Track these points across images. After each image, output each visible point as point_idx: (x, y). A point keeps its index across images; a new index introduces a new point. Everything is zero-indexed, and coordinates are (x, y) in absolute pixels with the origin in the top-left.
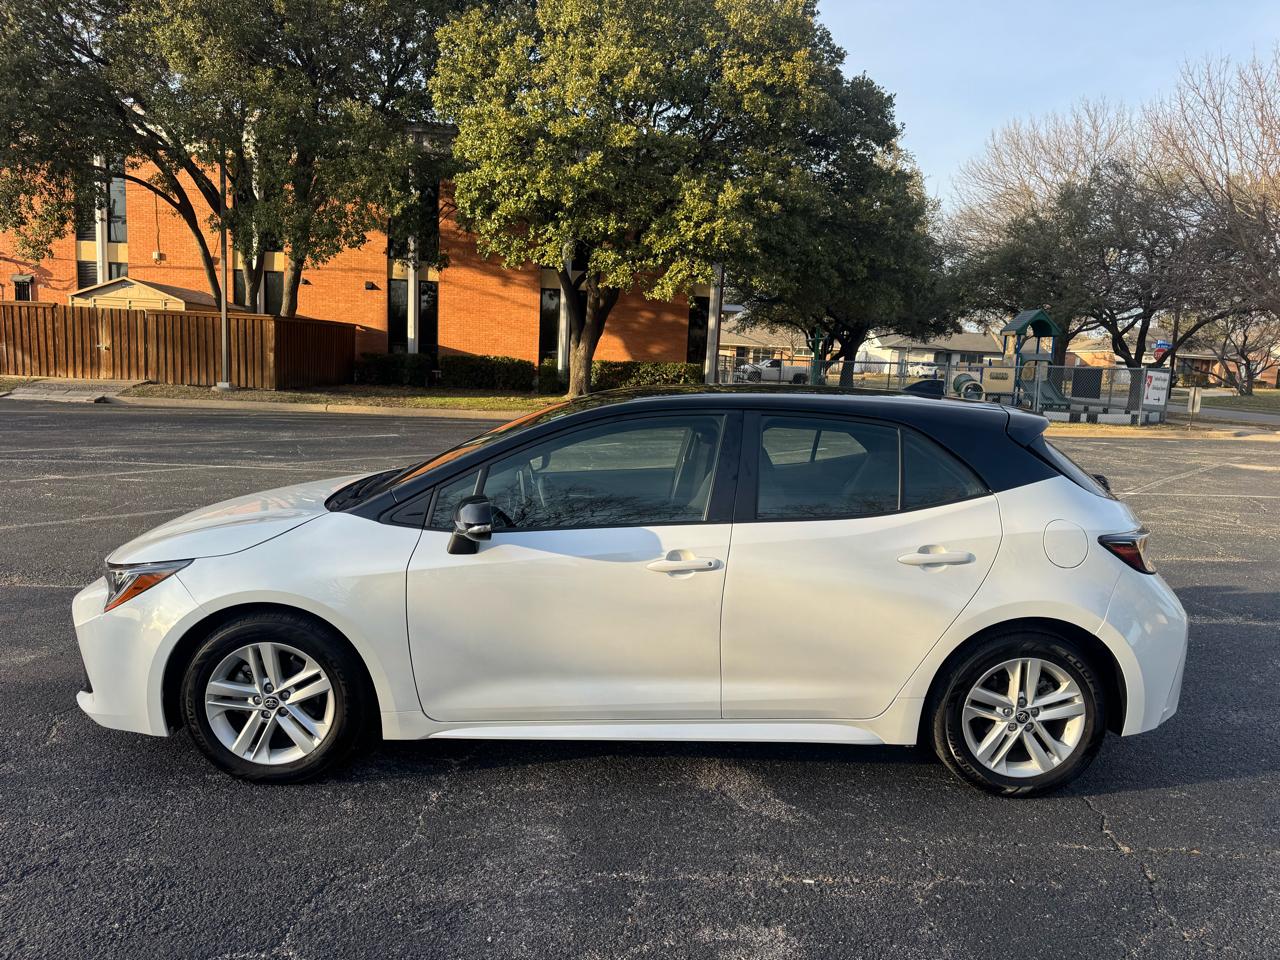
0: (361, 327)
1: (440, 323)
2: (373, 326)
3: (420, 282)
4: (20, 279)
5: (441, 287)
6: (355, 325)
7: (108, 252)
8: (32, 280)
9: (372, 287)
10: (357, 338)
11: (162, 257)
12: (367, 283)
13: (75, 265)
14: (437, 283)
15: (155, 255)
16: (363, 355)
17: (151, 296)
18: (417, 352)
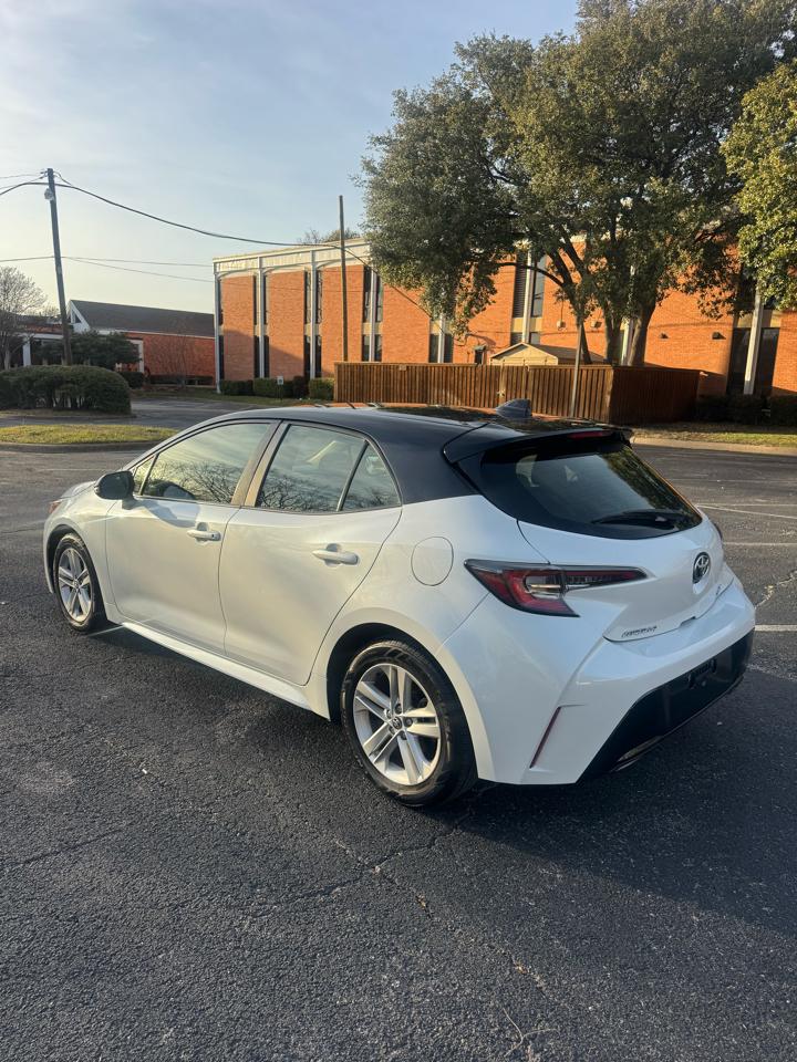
0: (705, 372)
1: (776, 366)
2: (714, 370)
3: (763, 330)
4: (478, 348)
5: (781, 333)
6: (699, 371)
7: (531, 324)
8: (485, 349)
9: (718, 336)
10: (700, 382)
11: (563, 325)
12: (715, 333)
13: (509, 336)
14: (779, 328)
15: (558, 324)
16: (702, 396)
17: (538, 355)
18: (751, 393)
